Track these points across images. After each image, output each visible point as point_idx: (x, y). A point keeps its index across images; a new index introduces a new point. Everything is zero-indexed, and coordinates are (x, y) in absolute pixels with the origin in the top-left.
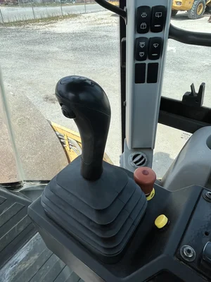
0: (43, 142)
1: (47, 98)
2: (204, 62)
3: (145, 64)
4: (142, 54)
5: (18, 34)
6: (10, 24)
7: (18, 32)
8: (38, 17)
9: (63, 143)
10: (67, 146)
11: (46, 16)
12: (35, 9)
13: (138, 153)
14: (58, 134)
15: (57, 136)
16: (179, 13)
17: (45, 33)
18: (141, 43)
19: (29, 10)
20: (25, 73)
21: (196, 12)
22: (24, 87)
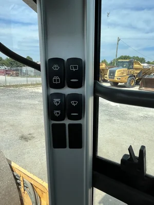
1: (22, 137)
2: (140, 114)
3: (64, 125)
4: (57, 113)
5: (13, 93)
6: (10, 86)
7: (14, 91)
8: (29, 83)
9: (18, 184)
10: (22, 187)
11: (35, 83)
12: (28, 79)
14: (15, 174)
15: (14, 176)
16: (119, 84)
17: (32, 92)
18: (56, 100)
19: (25, 79)
20: (11, 118)
21: (130, 83)
22: (7, 128)
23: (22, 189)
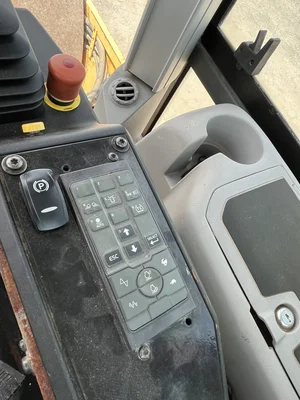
0: (59, 18)
9: (86, 41)
10: (90, 48)
13: (130, 82)
14: (87, 22)
15: (85, 24)
23: (89, 53)
